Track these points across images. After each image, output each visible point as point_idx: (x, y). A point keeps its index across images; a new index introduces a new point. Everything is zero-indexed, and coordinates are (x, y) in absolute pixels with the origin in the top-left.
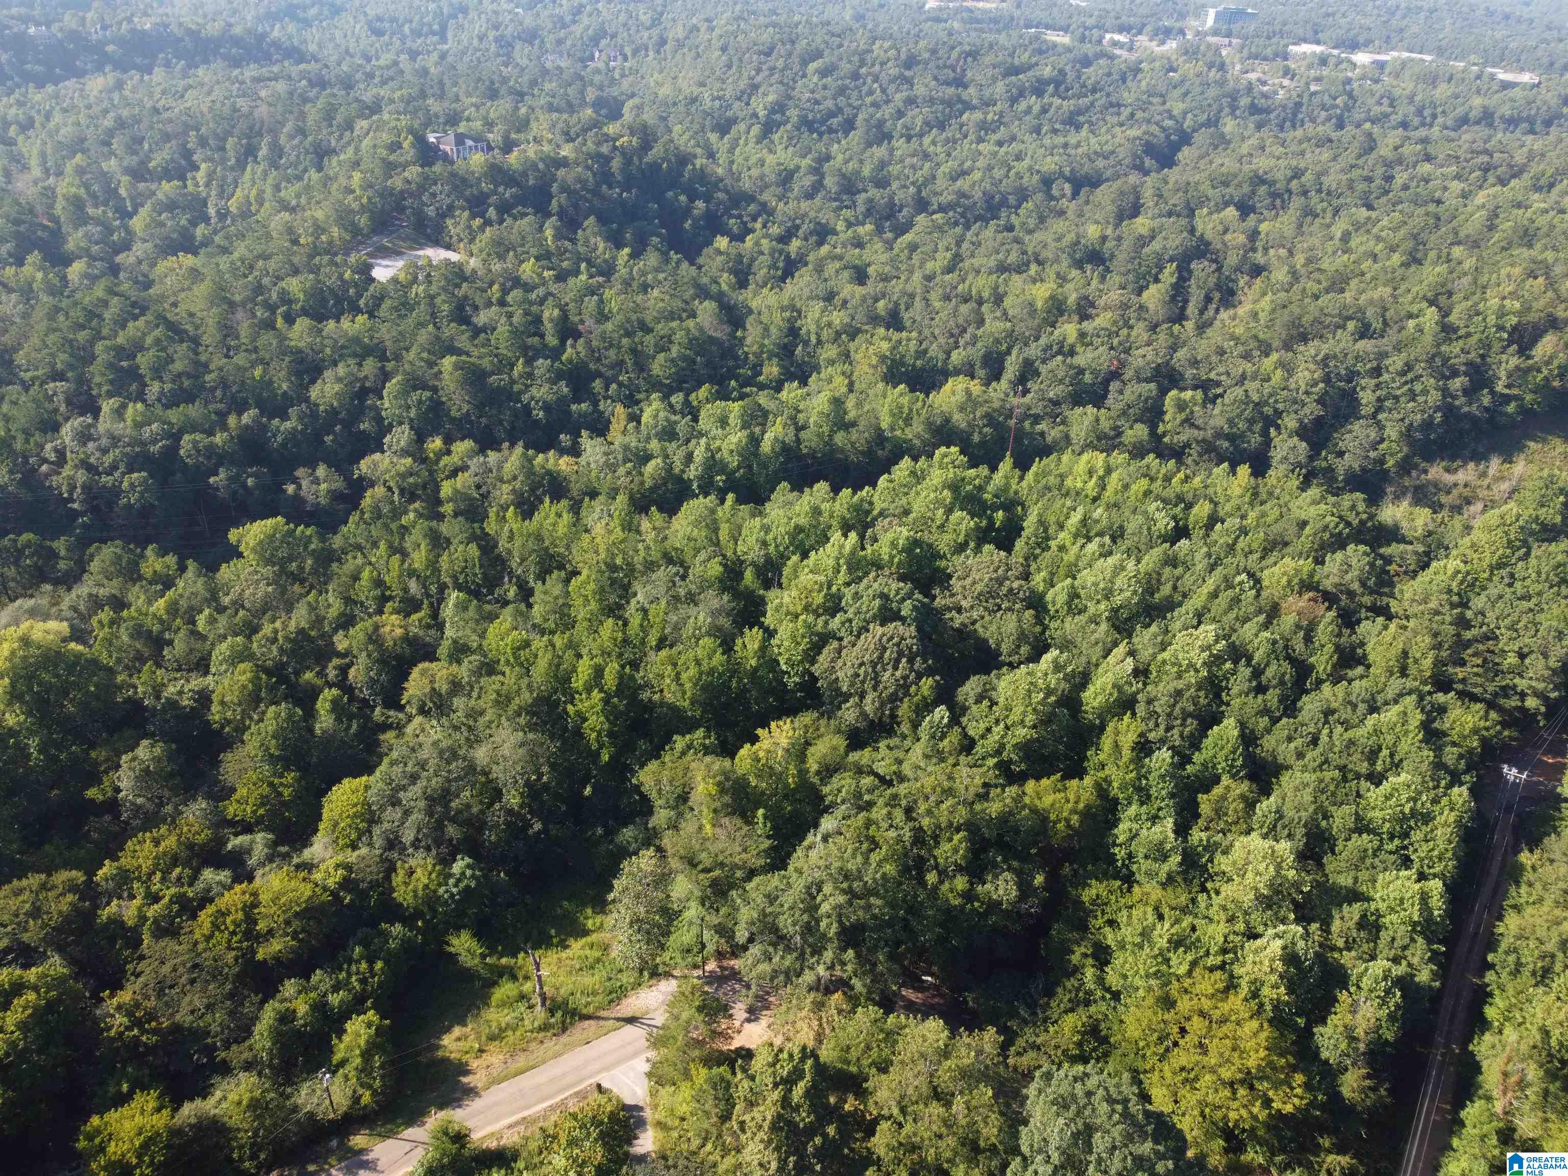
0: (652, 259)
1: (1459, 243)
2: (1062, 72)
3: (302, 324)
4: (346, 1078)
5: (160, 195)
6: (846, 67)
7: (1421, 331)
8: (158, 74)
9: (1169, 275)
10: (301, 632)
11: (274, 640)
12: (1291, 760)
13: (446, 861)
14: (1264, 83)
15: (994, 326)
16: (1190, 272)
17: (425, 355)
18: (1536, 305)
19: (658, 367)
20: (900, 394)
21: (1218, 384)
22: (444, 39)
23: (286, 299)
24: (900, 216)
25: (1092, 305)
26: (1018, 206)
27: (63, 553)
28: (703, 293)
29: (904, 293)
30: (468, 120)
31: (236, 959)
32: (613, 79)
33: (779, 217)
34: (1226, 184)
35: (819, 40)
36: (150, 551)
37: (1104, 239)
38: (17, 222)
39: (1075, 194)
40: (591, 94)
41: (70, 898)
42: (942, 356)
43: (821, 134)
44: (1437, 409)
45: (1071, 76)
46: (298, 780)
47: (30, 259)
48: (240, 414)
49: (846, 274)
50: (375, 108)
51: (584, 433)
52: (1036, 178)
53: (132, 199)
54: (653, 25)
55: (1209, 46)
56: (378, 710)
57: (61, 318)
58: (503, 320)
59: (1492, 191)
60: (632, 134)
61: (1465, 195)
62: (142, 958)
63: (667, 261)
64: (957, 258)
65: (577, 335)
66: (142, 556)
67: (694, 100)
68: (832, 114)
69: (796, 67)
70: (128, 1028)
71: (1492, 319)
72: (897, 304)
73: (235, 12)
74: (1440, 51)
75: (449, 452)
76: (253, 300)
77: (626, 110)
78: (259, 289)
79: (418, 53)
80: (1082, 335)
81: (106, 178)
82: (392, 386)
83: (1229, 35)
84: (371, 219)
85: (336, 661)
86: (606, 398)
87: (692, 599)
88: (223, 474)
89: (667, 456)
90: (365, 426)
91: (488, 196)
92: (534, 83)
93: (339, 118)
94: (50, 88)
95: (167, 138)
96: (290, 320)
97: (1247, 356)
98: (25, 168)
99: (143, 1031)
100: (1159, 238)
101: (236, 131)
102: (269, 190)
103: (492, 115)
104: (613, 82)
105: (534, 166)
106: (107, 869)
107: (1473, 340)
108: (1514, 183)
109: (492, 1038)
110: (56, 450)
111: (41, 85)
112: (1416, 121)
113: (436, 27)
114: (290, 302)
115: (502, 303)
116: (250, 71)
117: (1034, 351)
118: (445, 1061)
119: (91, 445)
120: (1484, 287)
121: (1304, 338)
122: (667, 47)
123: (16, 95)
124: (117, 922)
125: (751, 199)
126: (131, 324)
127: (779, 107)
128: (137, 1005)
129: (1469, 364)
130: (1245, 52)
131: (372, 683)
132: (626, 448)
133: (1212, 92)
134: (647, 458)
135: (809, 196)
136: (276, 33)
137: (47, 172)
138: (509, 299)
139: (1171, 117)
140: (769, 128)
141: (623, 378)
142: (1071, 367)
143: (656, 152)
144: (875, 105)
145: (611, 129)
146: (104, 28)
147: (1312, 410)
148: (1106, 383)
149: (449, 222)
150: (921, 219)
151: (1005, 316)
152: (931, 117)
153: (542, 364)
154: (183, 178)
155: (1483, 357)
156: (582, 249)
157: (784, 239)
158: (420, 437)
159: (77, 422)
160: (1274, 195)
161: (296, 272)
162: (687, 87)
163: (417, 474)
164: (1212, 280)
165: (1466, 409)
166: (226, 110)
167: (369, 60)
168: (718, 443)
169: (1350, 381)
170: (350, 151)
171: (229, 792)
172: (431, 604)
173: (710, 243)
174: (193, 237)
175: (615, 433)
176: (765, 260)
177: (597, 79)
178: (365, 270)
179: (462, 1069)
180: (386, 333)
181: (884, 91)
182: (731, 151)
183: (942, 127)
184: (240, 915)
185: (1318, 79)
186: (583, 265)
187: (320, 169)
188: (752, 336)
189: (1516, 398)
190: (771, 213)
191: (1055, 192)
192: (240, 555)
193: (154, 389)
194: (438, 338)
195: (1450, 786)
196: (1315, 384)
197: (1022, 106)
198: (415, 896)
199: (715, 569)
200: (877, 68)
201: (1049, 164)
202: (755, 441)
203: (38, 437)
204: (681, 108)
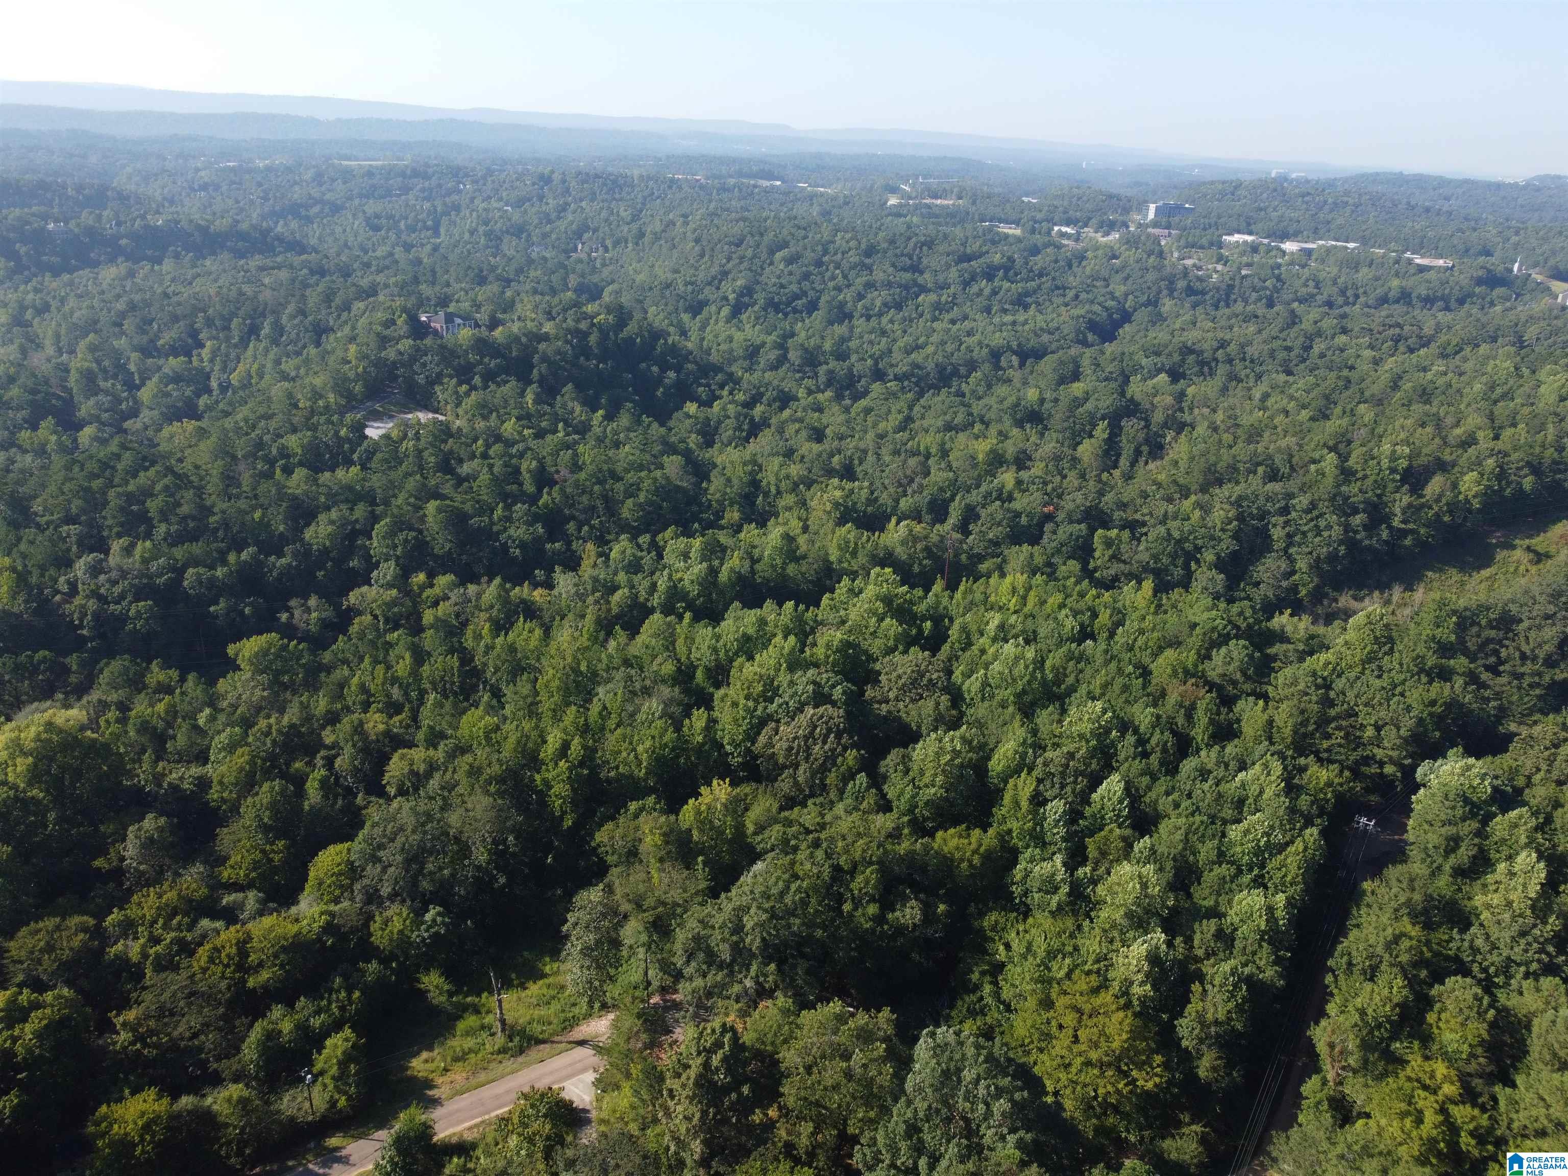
0: (624, 420)
1: (1365, 402)
2: (1011, 260)
3: (300, 474)
4: (325, 1086)
5: (166, 370)
6: (809, 256)
7: (1323, 475)
8: (168, 265)
9: (1101, 431)
10: (292, 726)
11: (268, 734)
12: (1170, 810)
13: (419, 913)
14: (1199, 268)
15: (938, 476)
16: (1121, 428)
17: (412, 500)
18: (1425, 451)
19: (627, 510)
20: (848, 531)
21: (1144, 524)
22: (437, 234)
23: (284, 453)
24: (859, 386)
25: (1030, 459)
26: (968, 377)
27: (74, 667)
28: (671, 449)
29: (857, 448)
30: (458, 301)
31: (229, 988)
32: (594, 267)
33: (745, 385)
34: (1158, 354)
35: (785, 232)
36: (154, 666)
37: (1042, 401)
38: (33, 392)
39: (1022, 365)
40: (573, 281)
41: (81, 936)
42: (890, 502)
43: (786, 315)
44: (1341, 542)
45: (1019, 262)
46: (287, 848)
47: (43, 424)
48: (239, 551)
49: (804, 434)
50: (372, 291)
51: (558, 569)
52: (985, 351)
53: (140, 373)
54: (633, 220)
55: (1149, 236)
56: (360, 795)
57: (76, 469)
58: (486, 469)
59: (1400, 358)
60: (609, 313)
61: (1376, 362)
62: (144, 988)
63: (639, 422)
64: (909, 419)
65: (552, 483)
66: (148, 668)
67: (668, 286)
68: (796, 297)
69: (764, 256)
70: (133, 1043)
71: (1385, 463)
72: (851, 459)
73: (242, 210)
74: (1364, 241)
75: (432, 586)
76: (254, 455)
77: (606, 294)
78: (260, 445)
79: (413, 246)
80: (1019, 482)
81: (117, 354)
82: (380, 528)
83: (1168, 227)
84: (366, 386)
85: (323, 753)
86: (578, 539)
87: (647, 692)
88: (222, 604)
89: (632, 587)
90: (354, 563)
91: (473, 366)
92: (520, 271)
93: (338, 301)
94: (66, 277)
95: (175, 319)
96: (288, 471)
97: (1170, 500)
98: (39, 346)
99: (145, 1045)
100: (1091, 400)
101: (241, 313)
102: (269, 365)
103: (480, 298)
104: (594, 270)
105: (517, 339)
106: (115, 916)
107: (1369, 482)
108: (1422, 352)
109: (456, 1059)
110: (68, 582)
111: (56, 274)
112: (1340, 300)
113: (429, 223)
114: (288, 456)
115: (485, 456)
116: (255, 261)
117: (975, 497)
118: (414, 1079)
119: (102, 577)
120: (1381, 437)
121: (1220, 483)
122: (646, 240)
123: (34, 283)
124: (123, 961)
125: (717, 369)
126: (142, 474)
127: (748, 291)
128: (139, 1024)
129: (1366, 502)
130: (1182, 242)
131: (356, 771)
132: (595, 580)
133: (1151, 276)
134: (614, 589)
135: (774, 367)
136: (279, 229)
137: (60, 351)
138: (491, 452)
139: (1113, 298)
140: (737, 310)
141: (595, 522)
142: (1008, 510)
143: (631, 328)
144: (839, 289)
145: (590, 308)
146: (119, 224)
147: (1227, 545)
148: (1041, 525)
149: (437, 388)
150: (877, 387)
151: (950, 467)
152: (889, 299)
153: (520, 508)
154: (189, 354)
155: (1379, 496)
156: (560, 412)
157: (749, 404)
158: (405, 573)
159: (90, 558)
160: (1202, 363)
161: (294, 431)
162: (663, 273)
163: (402, 605)
164: (1141, 436)
165: (1367, 542)
166: (233, 294)
167: (366, 252)
168: (679, 575)
169: (1262, 518)
170: (347, 330)
171: (222, 860)
172: (412, 710)
173: (680, 407)
174: (197, 405)
175: (587, 570)
176: (731, 423)
177: (579, 267)
178: (359, 428)
179: (429, 1084)
180: (376, 481)
181: (845, 277)
182: (703, 328)
183: (899, 307)
184: (234, 950)
185: (1249, 265)
186: (561, 425)
187: (318, 344)
188: (715, 486)
189: (1412, 531)
190: (737, 382)
191: (1003, 363)
192: (238, 668)
193: (162, 529)
194: (424, 485)
195: (1305, 827)
196: (1230, 523)
197: (975, 288)
198: (391, 940)
199: (669, 668)
200: (839, 256)
201: (998, 340)
202: (713, 572)
203: (52, 572)
204: (656, 291)
